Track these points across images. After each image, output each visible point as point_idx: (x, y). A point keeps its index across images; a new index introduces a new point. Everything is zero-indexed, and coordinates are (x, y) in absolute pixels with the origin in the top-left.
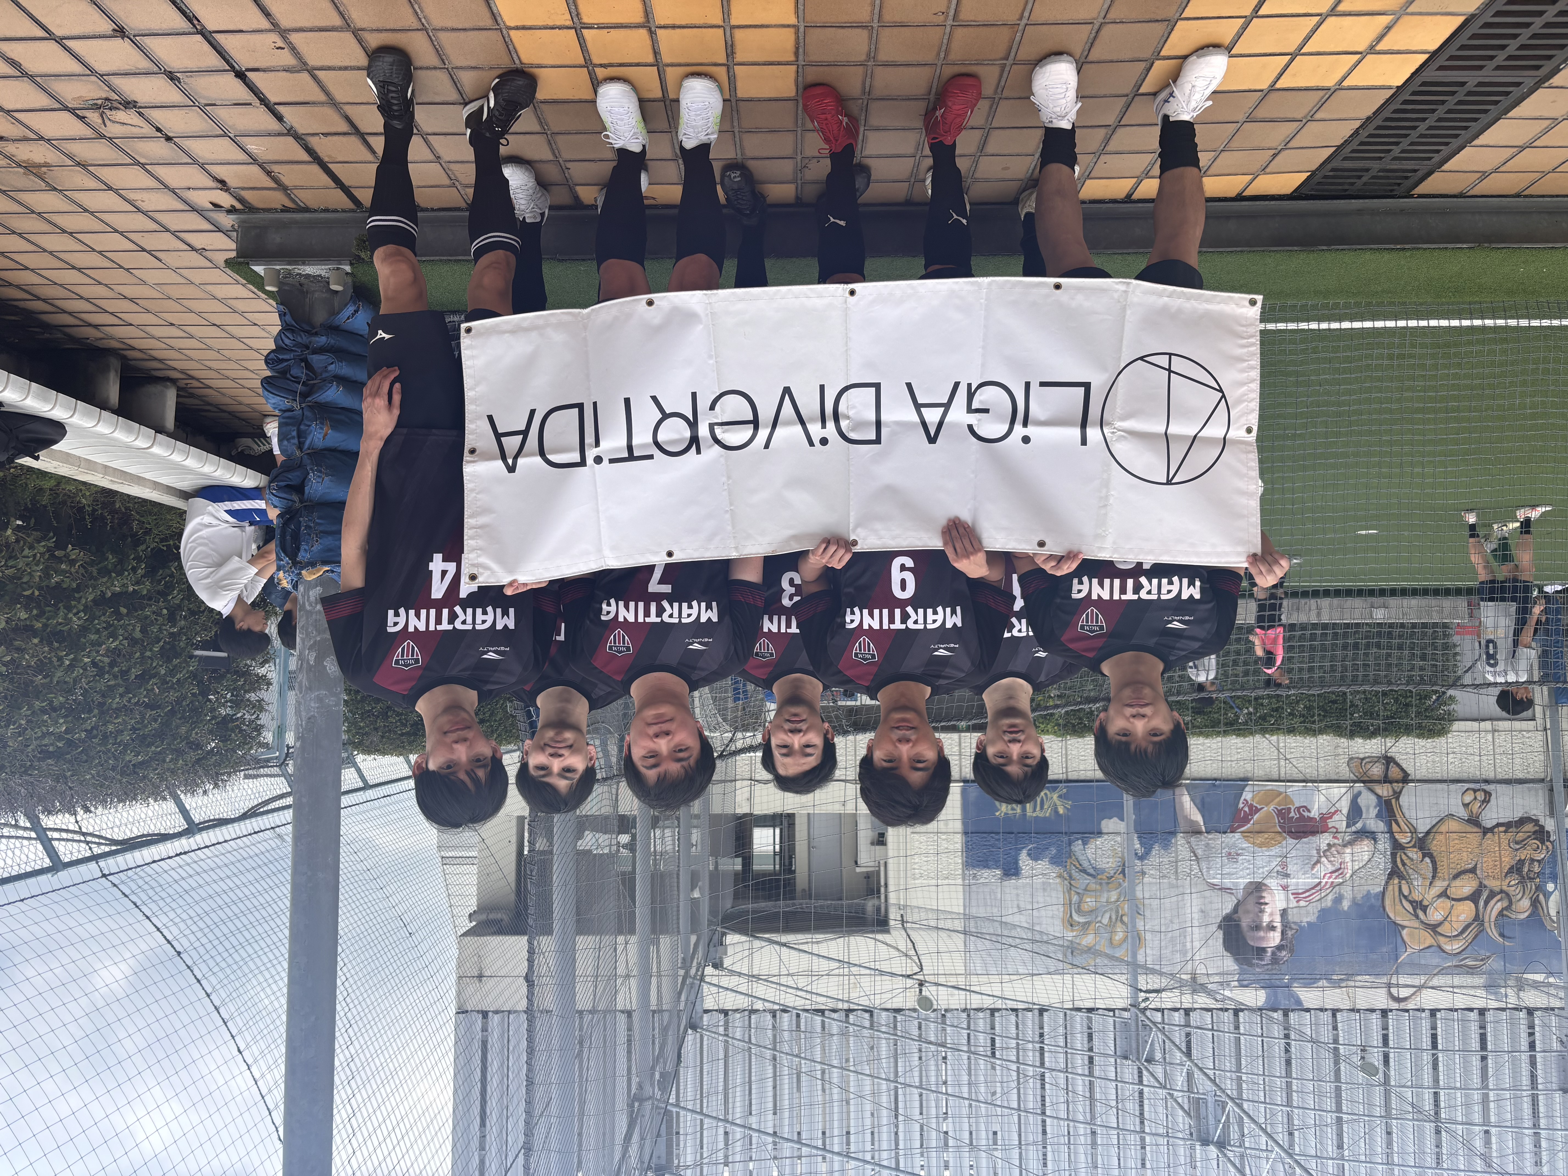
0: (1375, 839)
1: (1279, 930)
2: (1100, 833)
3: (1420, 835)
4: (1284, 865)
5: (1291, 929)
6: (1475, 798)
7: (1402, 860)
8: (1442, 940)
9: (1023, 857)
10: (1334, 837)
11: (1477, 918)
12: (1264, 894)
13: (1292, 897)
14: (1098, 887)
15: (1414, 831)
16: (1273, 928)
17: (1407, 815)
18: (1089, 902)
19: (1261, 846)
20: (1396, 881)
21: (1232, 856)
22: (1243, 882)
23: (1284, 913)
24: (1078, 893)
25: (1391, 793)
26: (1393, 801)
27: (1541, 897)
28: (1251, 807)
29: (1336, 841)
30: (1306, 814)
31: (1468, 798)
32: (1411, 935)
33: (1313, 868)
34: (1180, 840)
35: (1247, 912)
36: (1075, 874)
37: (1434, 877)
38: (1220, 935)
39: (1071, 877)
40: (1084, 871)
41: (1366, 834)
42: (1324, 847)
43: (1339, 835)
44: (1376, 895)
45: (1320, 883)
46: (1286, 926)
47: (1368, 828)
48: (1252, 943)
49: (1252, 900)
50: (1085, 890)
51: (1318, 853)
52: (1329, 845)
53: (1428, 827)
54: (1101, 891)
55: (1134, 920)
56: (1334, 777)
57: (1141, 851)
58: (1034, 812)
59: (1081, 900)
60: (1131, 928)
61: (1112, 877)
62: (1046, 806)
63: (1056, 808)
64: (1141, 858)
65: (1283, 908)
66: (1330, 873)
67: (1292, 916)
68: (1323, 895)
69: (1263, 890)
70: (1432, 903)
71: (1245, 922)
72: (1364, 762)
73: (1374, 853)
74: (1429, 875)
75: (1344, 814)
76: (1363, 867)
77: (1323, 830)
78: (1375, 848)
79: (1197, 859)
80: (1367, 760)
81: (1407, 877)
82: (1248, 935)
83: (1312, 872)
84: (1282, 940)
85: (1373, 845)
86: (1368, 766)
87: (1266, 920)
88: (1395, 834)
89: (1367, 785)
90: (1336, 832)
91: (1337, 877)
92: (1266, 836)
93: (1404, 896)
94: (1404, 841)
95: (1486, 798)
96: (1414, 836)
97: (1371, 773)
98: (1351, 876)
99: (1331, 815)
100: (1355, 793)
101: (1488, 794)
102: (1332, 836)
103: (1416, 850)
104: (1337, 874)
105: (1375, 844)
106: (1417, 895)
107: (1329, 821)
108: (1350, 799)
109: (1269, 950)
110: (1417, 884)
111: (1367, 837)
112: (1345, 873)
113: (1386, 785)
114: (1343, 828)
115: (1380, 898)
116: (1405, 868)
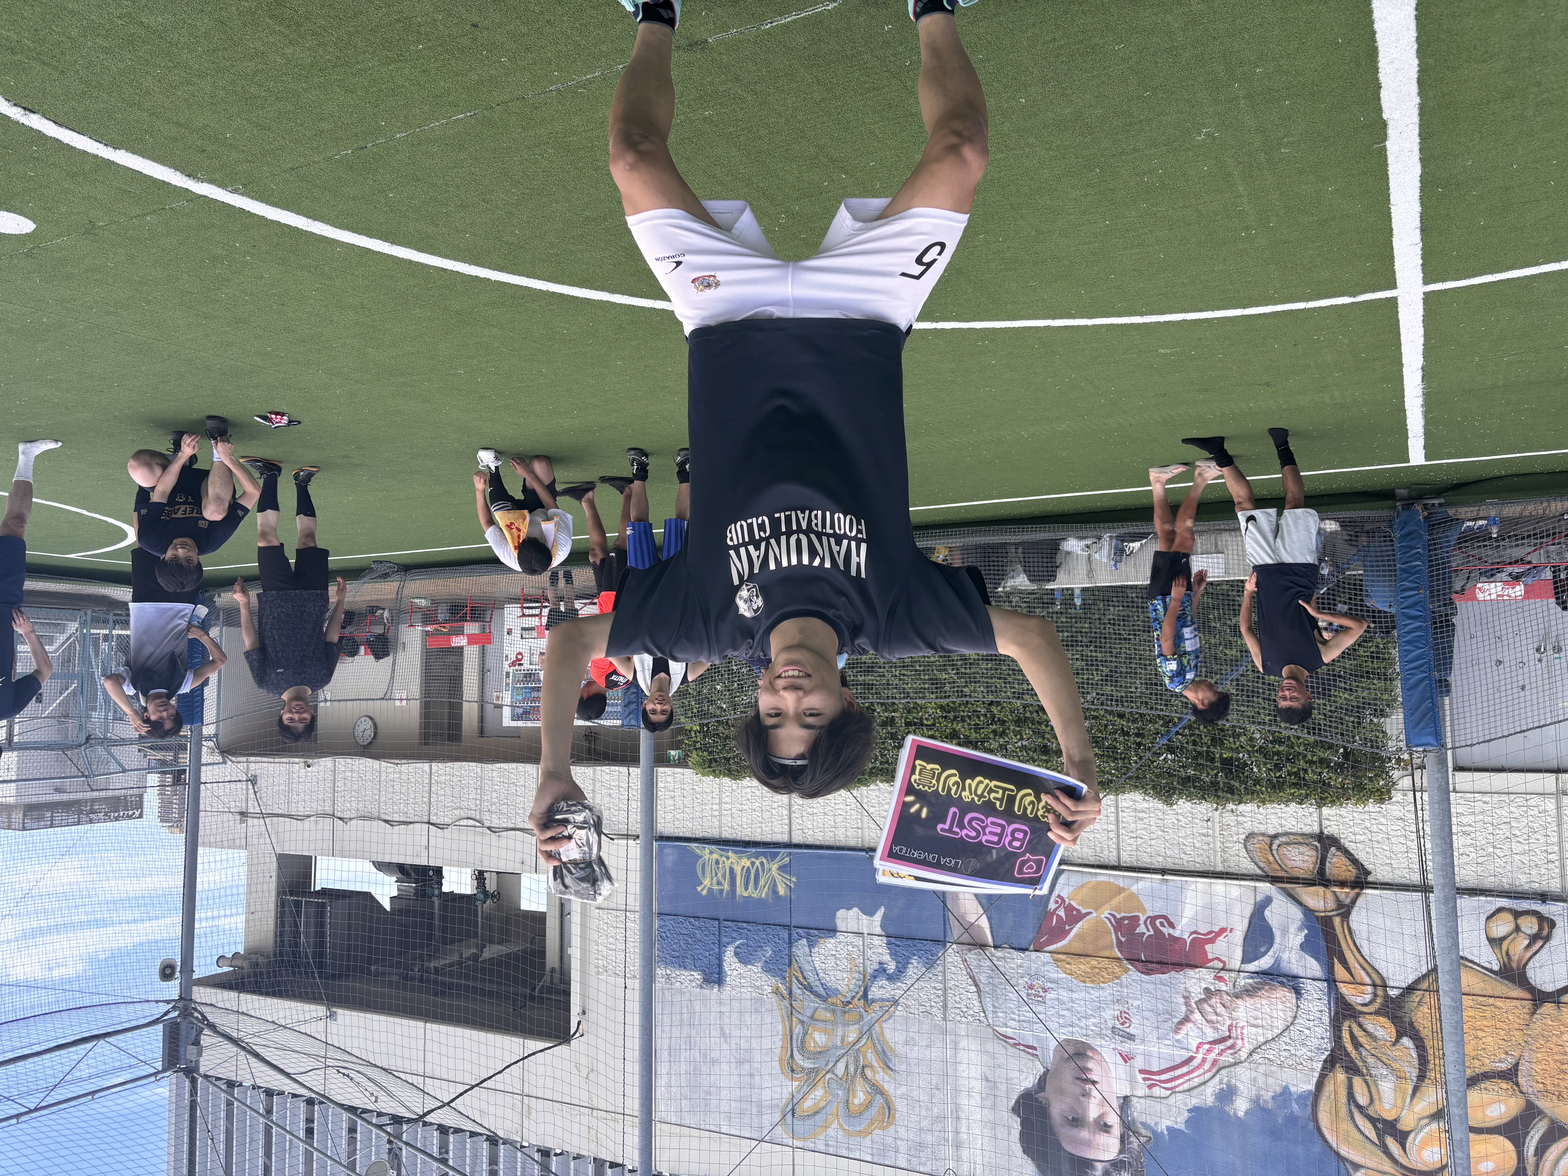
0: (1298, 992)
1: (1117, 1131)
2: (832, 931)
3: (1393, 993)
4: (1124, 1018)
5: (1137, 1134)
6: (1517, 929)
7: (1353, 1036)
9: (729, 956)
10: (1220, 979)
13: (1140, 1077)
14: (828, 1015)
15: (1380, 983)
16: (1106, 1128)
17: (1365, 951)
18: (818, 1038)
19: (1085, 978)
20: (1340, 1076)
21: (1036, 992)
22: (1053, 1039)
23: (1125, 1102)
24: (802, 1022)
25: (1331, 905)
26: (1337, 921)
28: (1069, 909)
29: (1222, 986)
30: (1166, 930)
31: (1501, 927)
33: (1177, 1030)
34: (952, 955)
35: (1061, 1092)
36: (797, 991)
37: (1422, 1077)
38: (1016, 1124)
39: (791, 994)
40: (809, 988)
41: (1278, 977)
42: (1197, 993)
43: (1227, 976)
44: (1302, 1096)
45: (1191, 1059)
46: (1128, 1128)
47: (1285, 967)
48: (1069, 1148)
49: (1069, 1073)
50: (812, 1017)
51: (1187, 1004)
52: (1207, 990)
53: (1411, 979)
54: (834, 1023)
55: (881, 1077)
56: (1220, 868)
57: (892, 967)
58: (746, 889)
59: (805, 1034)
60: (877, 1089)
61: (849, 1003)
62: (762, 882)
63: (775, 885)
64: (891, 978)
65: (1124, 1094)
66: (1210, 1043)
67: (1139, 1111)
68: (1197, 1081)
69: (1088, 1057)
70: (1418, 1129)
71: (1058, 1109)
72: (1277, 842)
73: (1295, 1017)
74: (1413, 1073)
75: (1238, 936)
76: (1273, 1039)
77: (1197, 963)
78: (1298, 1007)
79: (979, 991)
80: (1283, 839)
81: (1365, 1071)
82: (1065, 1133)
83: (1178, 1037)
84: (1121, 1152)
85: (1294, 1001)
86: (1284, 850)
87: (1093, 1112)
88: (1340, 985)
89: (1284, 885)
90: (1222, 969)
91: (1223, 1051)
92: (1094, 963)
93: (1359, 1107)
94: (1359, 1000)
95: (1541, 929)
96: (1380, 992)
97: (1291, 864)
98: (1251, 1054)
99: (1214, 936)
100: (1258, 899)
101: (1547, 925)
102: (1212, 975)
103: (1382, 1019)
104: (1222, 1046)
105: (1297, 998)
106: (1386, 1108)
107: (1208, 947)
108: (1248, 910)
109: (1099, 1166)
110: (1386, 1087)
111: (1282, 984)
112: (1238, 1047)
113: (1321, 890)
114: (1236, 963)
115: (1309, 1103)
116: (1360, 1054)
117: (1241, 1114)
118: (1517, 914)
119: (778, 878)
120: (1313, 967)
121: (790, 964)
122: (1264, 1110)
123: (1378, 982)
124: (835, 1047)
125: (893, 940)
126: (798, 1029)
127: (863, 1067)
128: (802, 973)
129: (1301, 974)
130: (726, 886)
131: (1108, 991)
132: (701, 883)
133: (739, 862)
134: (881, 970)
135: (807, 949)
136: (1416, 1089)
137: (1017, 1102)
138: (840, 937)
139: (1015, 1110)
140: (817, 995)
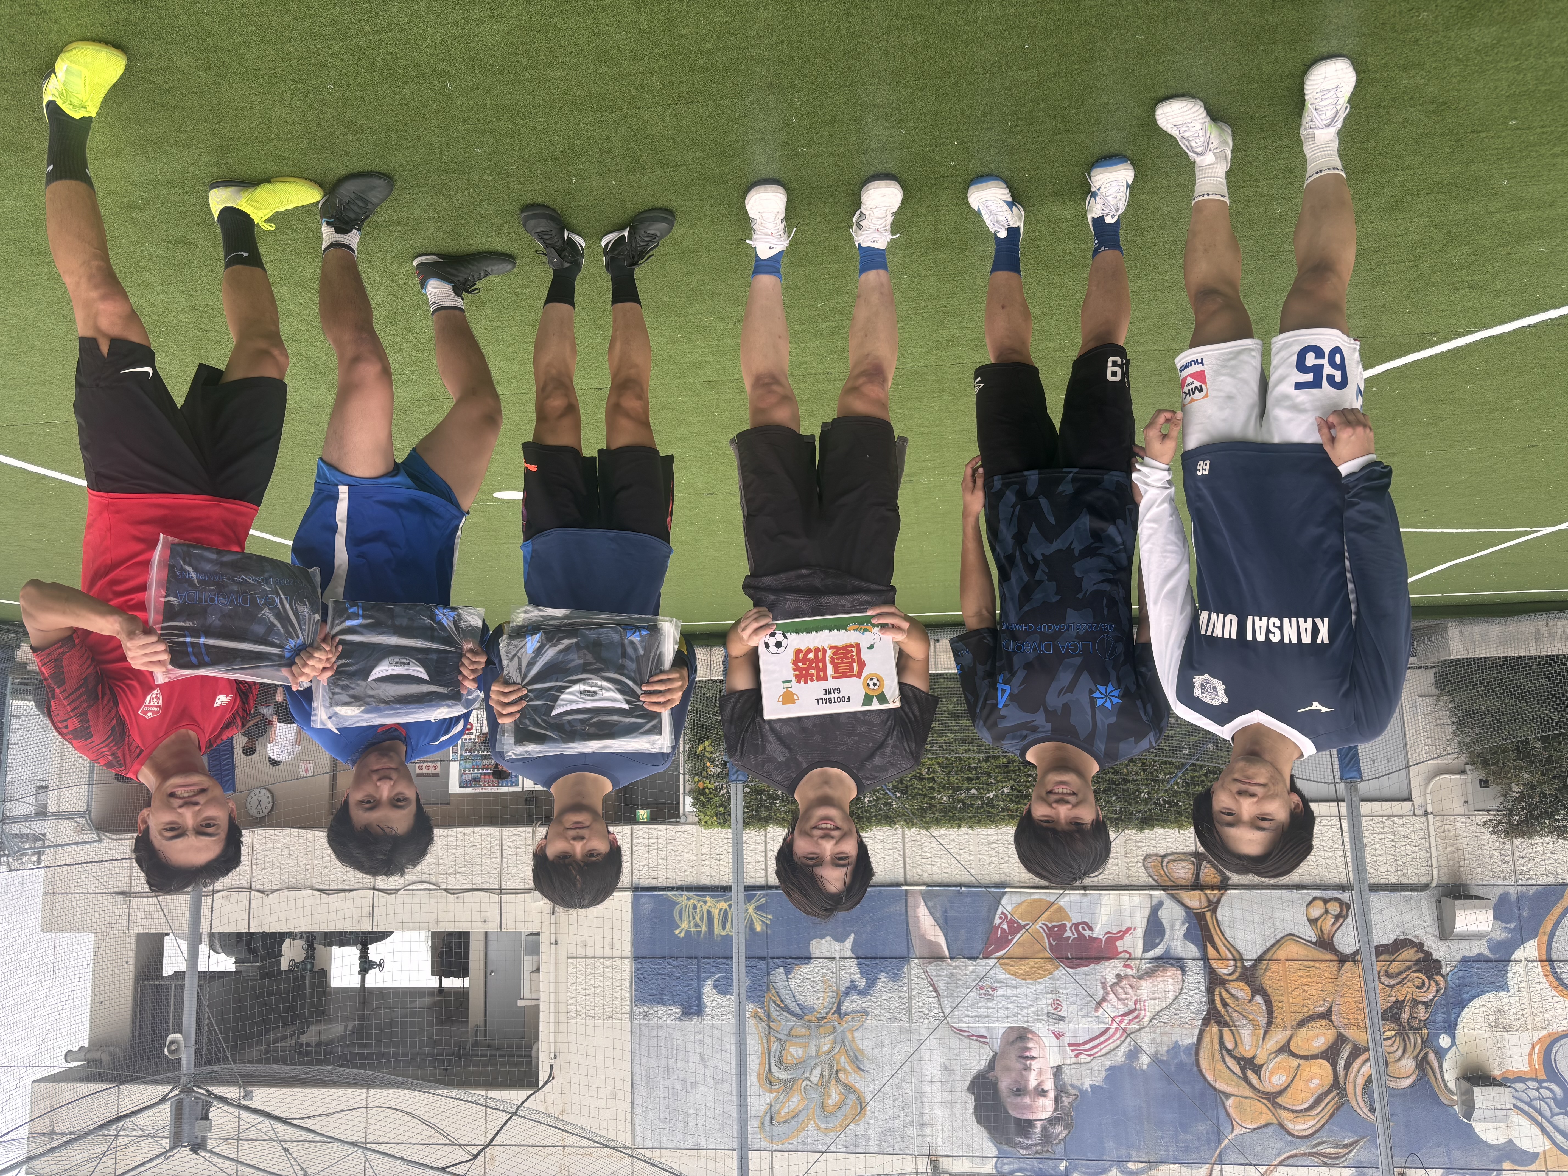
0: (1183, 969)
1: (1051, 1094)
2: (808, 958)
3: (1248, 964)
4: (1057, 1004)
5: (1068, 1094)
6: (1327, 912)
7: (1222, 1000)
8: (1285, 1116)
9: (708, 989)
10: (1126, 966)
11: (1337, 1086)
12: (1031, 1045)
13: (1068, 1049)
15: (1239, 958)
16: (1043, 1093)
17: (1228, 935)
18: (795, 1052)
19: (1025, 976)
20: (1215, 1029)
21: (986, 990)
22: (1000, 1028)
23: (1058, 1071)
25: (1204, 903)
26: (1208, 915)
27: (1432, 1057)
28: (1011, 923)
29: (1129, 971)
30: (1087, 933)
31: (1316, 911)
32: (1240, 1108)
33: (1097, 1009)
34: (914, 968)
35: (1008, 1069)
36: (775, 1014)
37: (1269, 1024)
39: (769, 1016)
40: (786, 1009)
41: (1169, 960)
42: (1111, 979)
43: (1132, 963)
44: (1188, 1048)
45: (1107, 1030)
46: (1061, 1089)
47: (1173, 952)
48: (1014, 1114)
49: (1013, 1054)
51: (1104, 988)
52: (1118, 976)
53: (1260, 952)
54: (808, 1037)
55: (854, 1079)
56: (1125, 882)
57: (862, 983)
58: (724, 928)
59: (783, 1048)
60: (849, 1089)
61: (824, 1018)
63: (752, 923)
64: (862, 993)
65: (1056, 1065)
66: (1121, 1016)
67: (1068, 1076)
68: (1112, 1047)
69: (1028, 1038)
70: (1269, 1061)
71: (1005, 1084)
72: (1166, 860)
73: (1182, 989)
74: (1263, 1020)
75: (1140, 932)
76: (1167, 1007)
77: (1110, 955)
78: (1184, 981)
79: (938, 995)
80: (1170, 858)
81: (1231, 1023)
82: (1010, 1101)
83: (1097, 1014)
84: (1055, 1110)
85: (1180, 977)
86: (1171, 865)
87: (1033, 1082)
88: (1212, 962)
89: (1170, 892)
90: (1129, 959)
91: (1130, 1021)
92: (1032, 963)
93: (1227, 1050)
94: (1225, 971)
95: (1341, 910)
96: (1239, 965)
97: (1176, 875)
98: (1151, 1021)
99: (1122, 934)
100: (1154, 903)
101: (1345, 907)
102: (1122, 964)
103: (1242, 984)
104: (1131, 1017)
105: (1183, 975)
106: (1247, 1048)
107: (1118, 943)
108: (1147, 912)
109: (1039, 1124)
110: (1246, 1034)
111: (1172, 965)
112: (1141, 1016)
113: (1197, 892)
114: (1138, 952)
115: (1193, 1052)
116: (1227, 1011)
117: (1145, 1067)
118: (1326, 901)
119: (754, 916)
120: (1192, 950)
121: (768, 989)
122: (1161, 1061)
123: (1237, 957)
124: (811, 1057)
125: (863, 961)
126: (775, 1046)
127: (837, 1072)
128: (779, 996)
129: (1184, 956)
130: (704, 928)
131: (1044, 984)
132: (678, 927)
133: (716, 905)
134: (853, 987)
135: (783, 976)
136: (1266, 1033)
137: (972, 1082)
138: (815, 962)
139: (970, 1089)
140: (793, 1014)
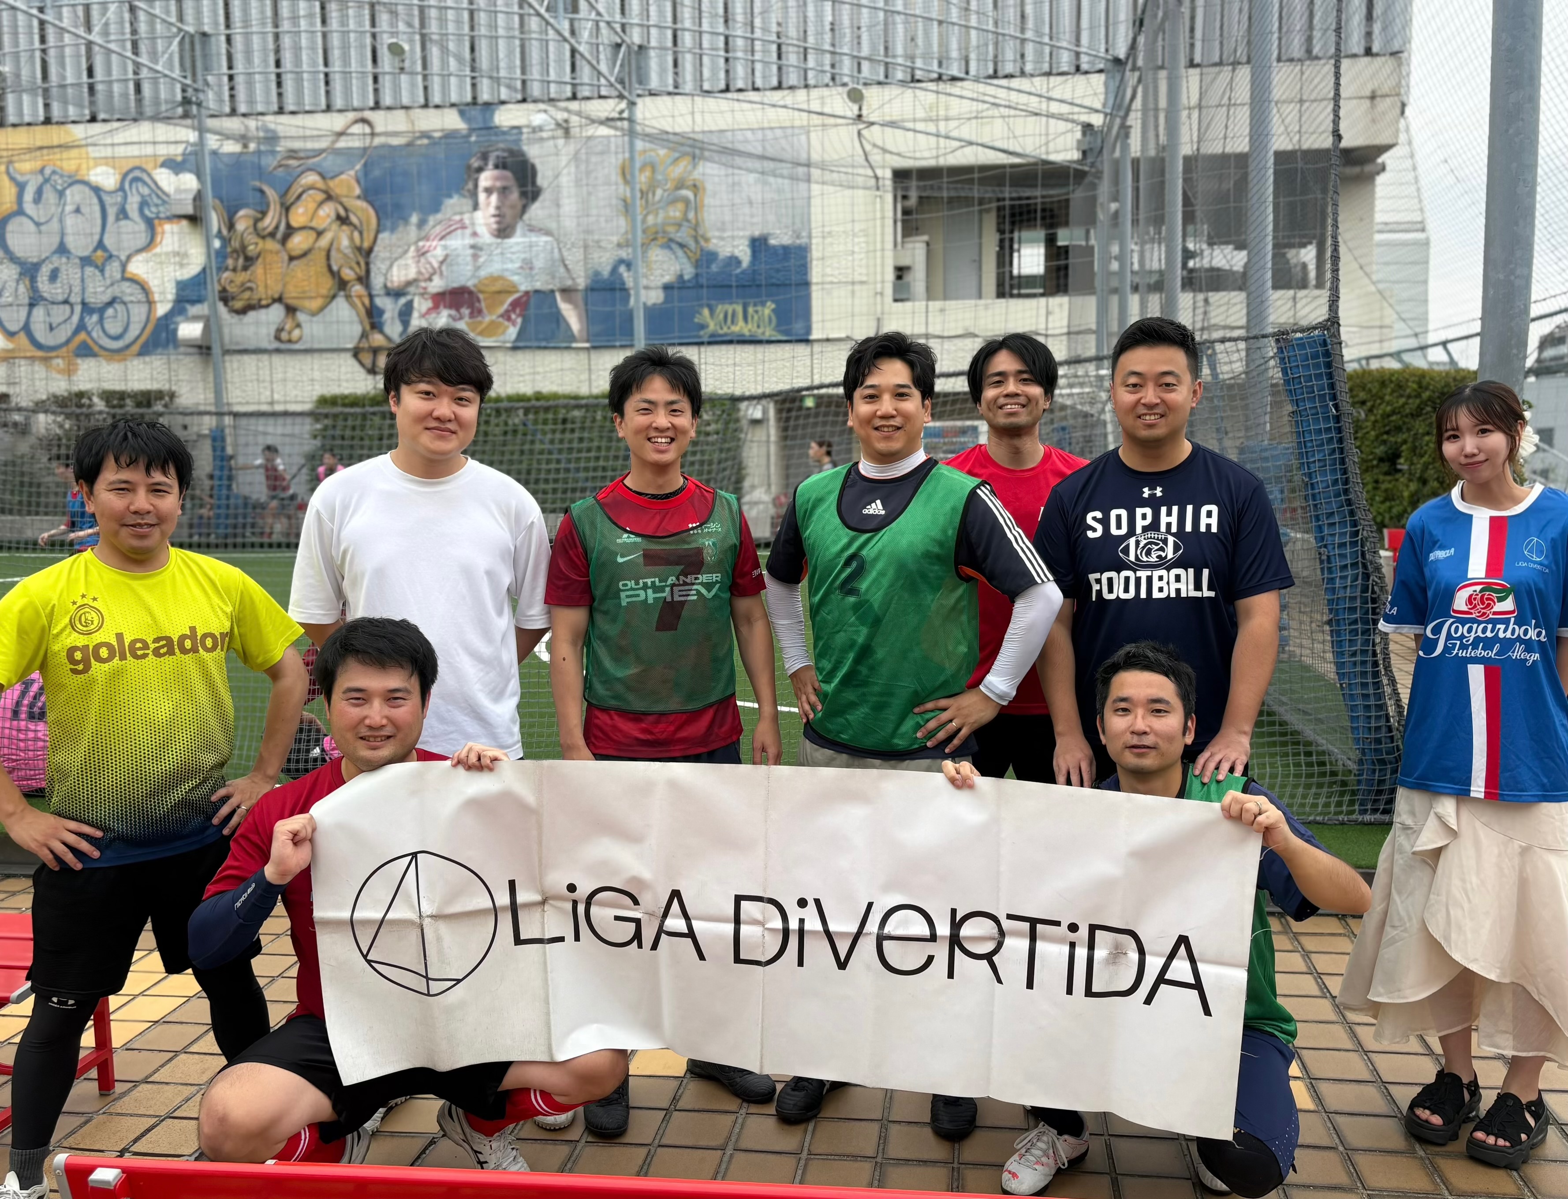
1: (480, 189)
3: (342, 293)
4: (475, 257)
6: (290, 333)
7: (360, 266)
8: (320, 184)
9: (746, 259)
10: (426, 288)
11: (287, 209)
12: (495, 226)
13: (468, 224)
14: (667, 229)
15: (348, 297)
16: (489, 191)
17: (355, 314)
19: (498, 278)
21: (528, 266)
22: (517, 238)
23: (476, 207)
24: (688, 221)
25: (370, 337)
26: (368, 329)
27: (225, 232)
28: (509, 319)
30: (453, 312)
31: (296, 333)
32: (350, 188)
33: (447, 256)
34: (581, 283)
35: (513, 207)
36: (691, 242)
37: (329, 251)
38: (540, 181)
39: (696, 239)
40: (682, 246)
41: (396, 293)
42: (436, 279)
43: (421, 291)
45: (439, 241)
48: (508, 173)
49: (508, 218)
50: (680, 226)
51: (441, 271)
52: (431, 281)
53: (334, 302)
54: (664, 224)
57: (622, 269)
58: (735, 310)
59: (685, 213)
62: (721, 316)
63: (711, 314)
64: (621, 261)
65: (476, 212)
66: (430, 251)
67: (468, 204)
68: (436, 228)
69: (497, 230)
70: (331, 224)
71: (515, 196)
73: (387, 273)
74: (333, 253)
75: (417, 314)
77: (436, 295)
78: (386, 279)
79: (563, 261)
81: (355, 249)
82: (510, 181)
84: (478, 178)
85: (388, 282)
87: (494, 198)
88: (366, 294)
89: (393, 345)
90: (424, 294)
92: (494, 289)
93: (358, 230)
94: (358, 287)
95: (279, 334)
96: (348, 293)
98: (409, 248)
99: (428, 313)
101: (278, 338)
102: (428, 290)
103: (347, 278)
105: (386, 283)
106: (345, 231)
107: (431, 303)
109: (490, 167)
110: (345, 242)
111: (393, 291)
113: (375, 345)
114: (416, 298)
115: (381, 227)
116: (357, 258)
117: (415, 214)
118: (290, 341)
119: (708, 319)
120: (379, 302)
121: (697, 262)
122: (403, 219)
124: (663, 208)
125: (621, 287)
126: (691, 216)
127: (642, 198)
128: (688, 256)
130: (751, 310)
132: (772, 310)
133: (740, 327)
134: (629, 265)
135: (684, 273)
136: (332, 244)
137: (539, 195)
138: (660, 284)
139: (540, 190)
140: (676, 242)
